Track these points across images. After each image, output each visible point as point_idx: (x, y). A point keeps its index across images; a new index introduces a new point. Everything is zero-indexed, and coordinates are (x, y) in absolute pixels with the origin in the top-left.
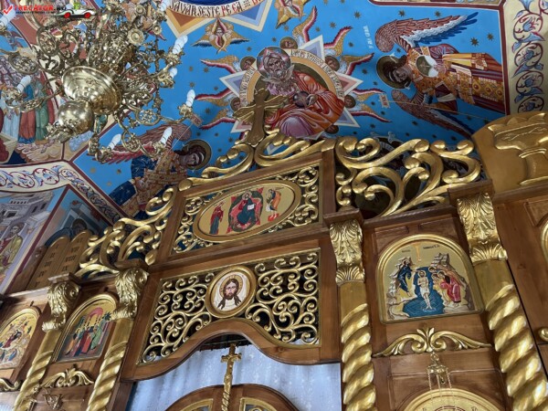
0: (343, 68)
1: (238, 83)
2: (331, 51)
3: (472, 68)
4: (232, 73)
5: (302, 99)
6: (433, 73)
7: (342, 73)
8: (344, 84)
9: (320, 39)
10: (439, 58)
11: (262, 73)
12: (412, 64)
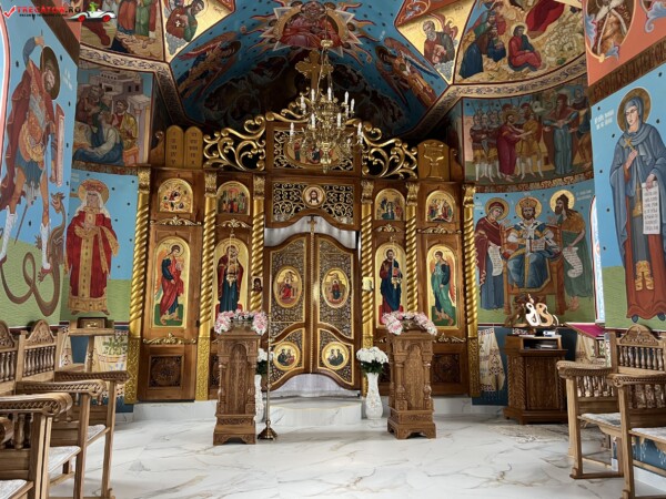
0: (355, 33)
1: (283, 12)
2: (353, 22)
3: (425, 88)
4: (283, 5)
5: (317, 30)
6: (405, 73)
7: (352, 34)
8: (350, 38)
9: (353, 15)
10: (413, 72)
11: (302, 12)
12: (397, 62)
